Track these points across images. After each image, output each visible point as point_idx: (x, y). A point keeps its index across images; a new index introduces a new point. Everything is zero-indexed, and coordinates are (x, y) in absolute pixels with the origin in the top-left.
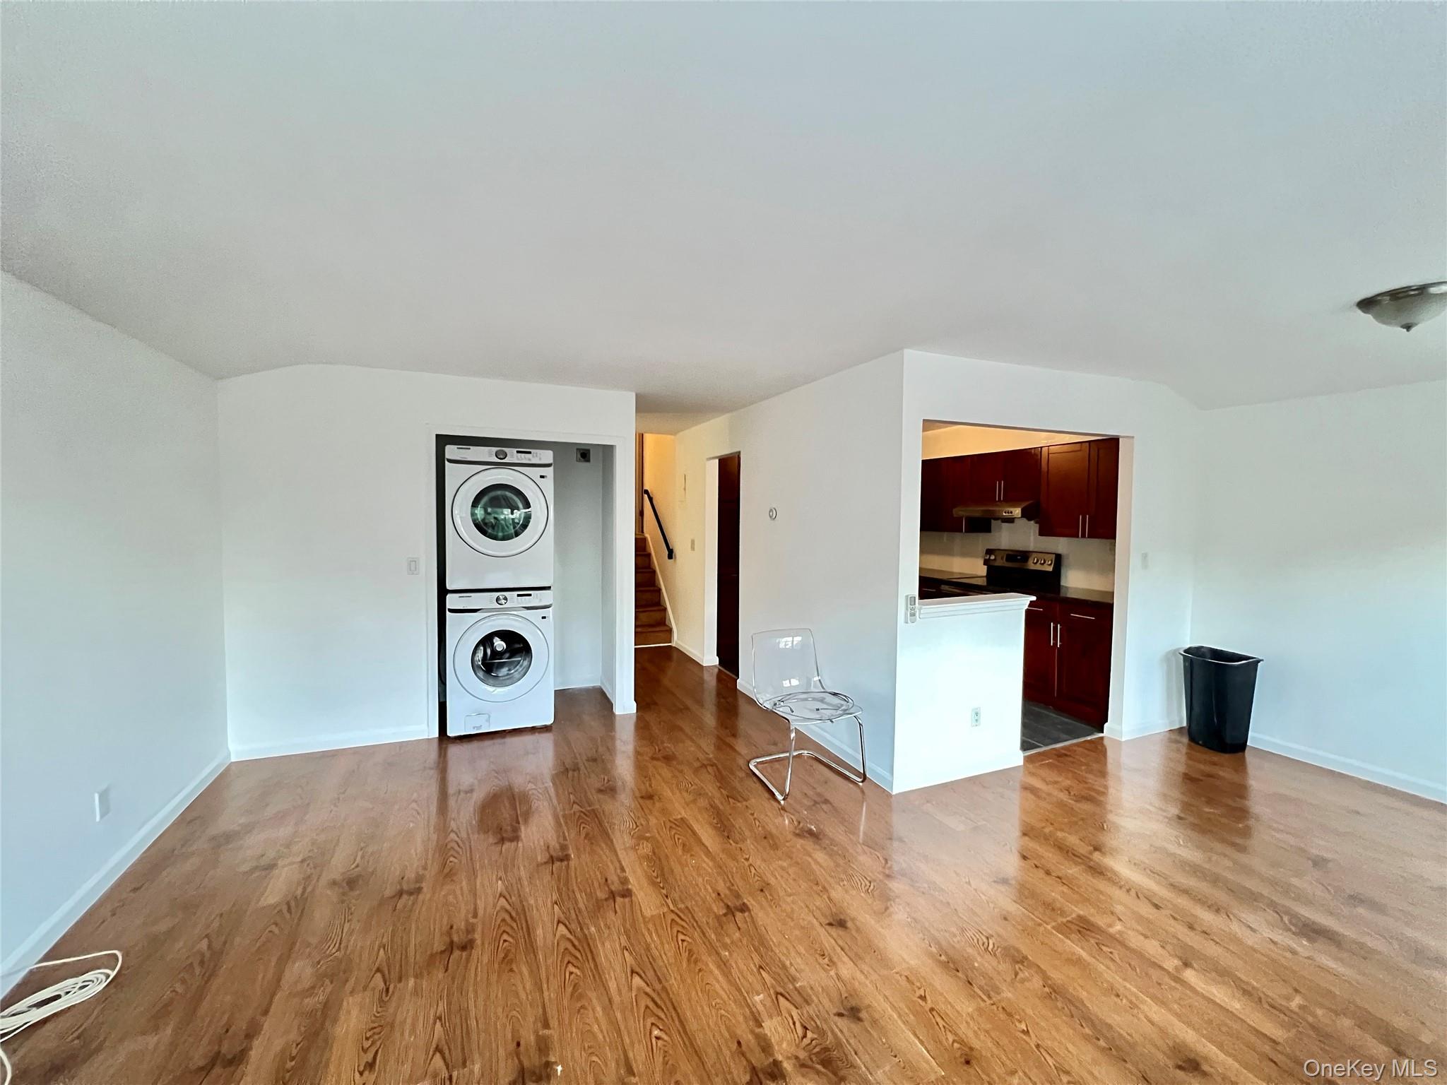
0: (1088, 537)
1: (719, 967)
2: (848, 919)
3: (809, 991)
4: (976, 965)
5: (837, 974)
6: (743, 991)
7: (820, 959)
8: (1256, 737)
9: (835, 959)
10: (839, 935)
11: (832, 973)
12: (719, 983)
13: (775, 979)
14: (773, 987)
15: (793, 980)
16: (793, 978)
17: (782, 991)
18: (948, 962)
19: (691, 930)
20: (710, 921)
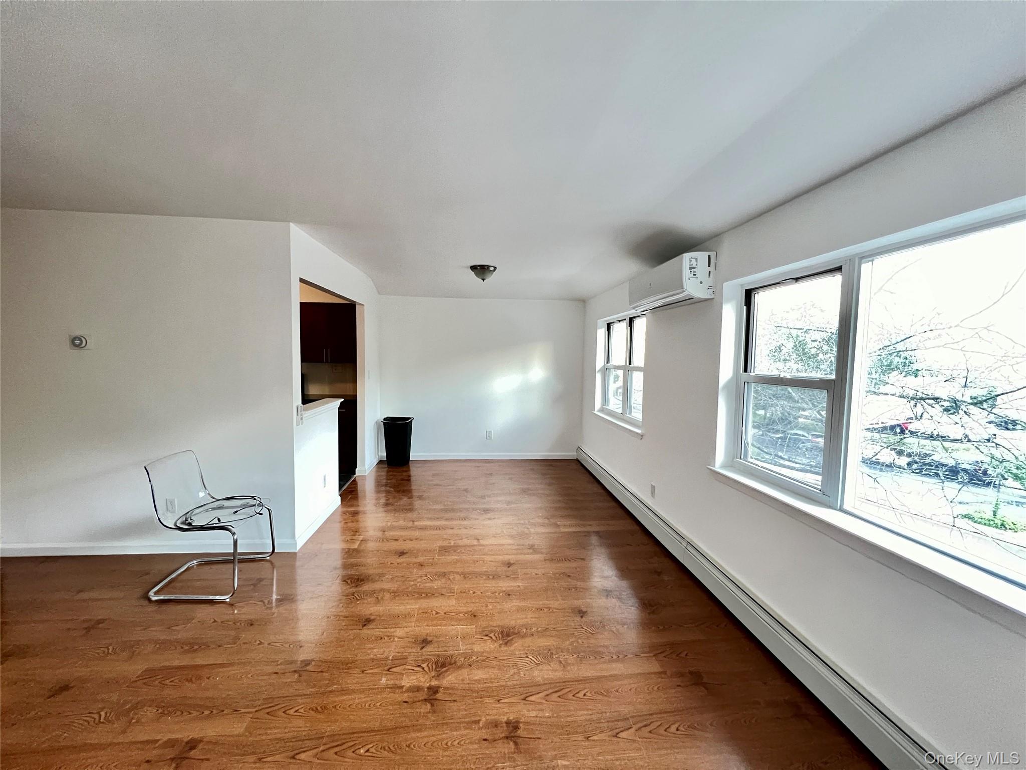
0: (330, 362)
1: (343, 695)
2: (369, 617)
3: (399, 654)
4: (436, 587)
5: (399, 638)
6: (372, 687)
7: (383, 641)
8: (413, 456)
9: (389, 634)
10: (376, 625)
11: (396, 639)
12: (357, 699)
13: (378, 667)
14: (384, 670)
15: (386, 659)
16: (385, 659)
17: (388, 667)
18: (427, 595)
19: (292, 703)
20: (296, 687)
